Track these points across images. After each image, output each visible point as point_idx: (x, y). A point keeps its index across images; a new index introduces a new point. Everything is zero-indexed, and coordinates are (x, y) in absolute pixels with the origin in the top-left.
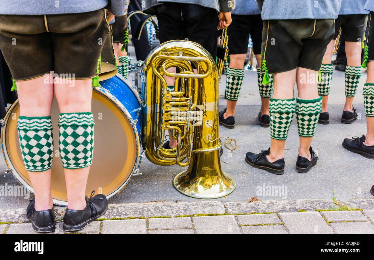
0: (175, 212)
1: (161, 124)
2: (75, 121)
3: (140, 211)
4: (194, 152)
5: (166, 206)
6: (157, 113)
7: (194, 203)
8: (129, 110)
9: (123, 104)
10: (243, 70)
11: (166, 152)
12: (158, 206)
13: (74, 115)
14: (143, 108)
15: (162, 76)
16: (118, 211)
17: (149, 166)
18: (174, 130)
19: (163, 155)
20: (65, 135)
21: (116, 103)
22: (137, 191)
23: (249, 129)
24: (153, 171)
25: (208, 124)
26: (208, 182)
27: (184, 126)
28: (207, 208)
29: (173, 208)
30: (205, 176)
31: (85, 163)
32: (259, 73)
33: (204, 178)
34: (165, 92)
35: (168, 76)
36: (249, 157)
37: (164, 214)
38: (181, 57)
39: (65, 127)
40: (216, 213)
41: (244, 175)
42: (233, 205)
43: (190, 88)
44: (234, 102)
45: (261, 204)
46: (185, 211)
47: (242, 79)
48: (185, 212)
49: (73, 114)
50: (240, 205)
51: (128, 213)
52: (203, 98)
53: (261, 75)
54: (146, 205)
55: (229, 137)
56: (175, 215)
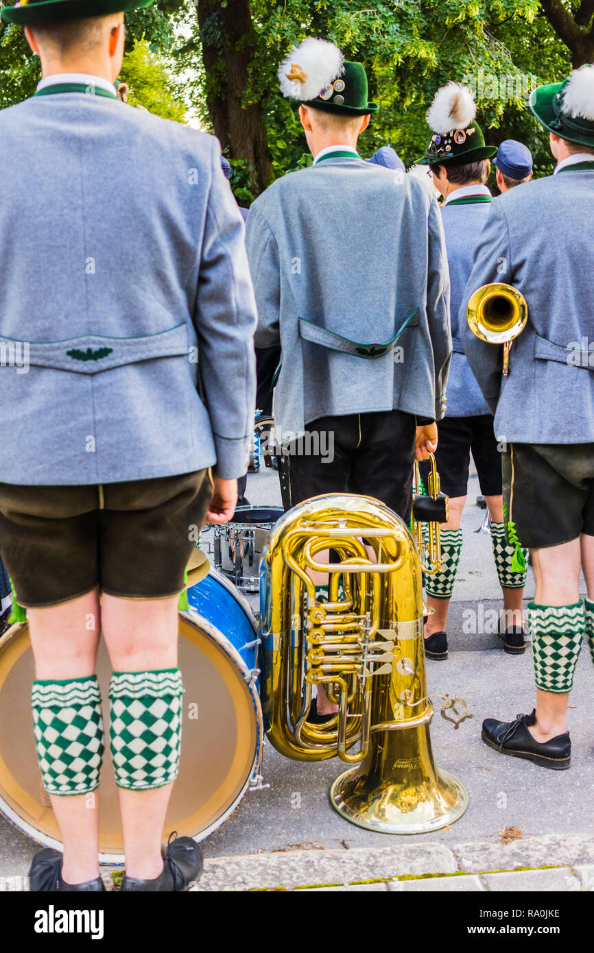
0: (349, 873)
1: (303, 674)
2: (150, 688)
3: (274, 872)
4: (376, 729)
5: (328, 858)
6: (293, 648)
7: (388, 849)
8: (238, 645)
9: (226, 634)
10: (460, 532)
11: (314, 731)
12: (311, 859)
13: (147, 676)
14: (263, 638)
15: (304, 571)
16: (226, 876)
17: (272, 760)
18: (331, 684)
19: (306, 738)
20: (127, 718)
21: (213, 635)
22: (253, 820)
23: (481, 659)
24: (281, 770)
25: (403, 668)
26: (408, 796)
27: (352, 674)
28: (417, 860)
29: (344, 862)
30: (403, 783)
31: (166, 775)
32: (495, 534)
33: (398, 787)
34: (311, 603)
35: (316, 570)
36: (490, 730)
37: (326, 878)
38: (343, 530)
39: (127, 701)
40: (438, 872)
41: (484, 773)
42: (473, 850)
43: (363, 593)
44: (444, 601)
45: (532, 846)
46: (372, 868)
47: (459, 552)
48: (372, 870)
49: (144, 673)
50: (487, 849)
51: (249, 879)
52: (390, 611)
53: (499, 541)
54: (285, 857)
55: (448, 693)
56: (352, 879)
